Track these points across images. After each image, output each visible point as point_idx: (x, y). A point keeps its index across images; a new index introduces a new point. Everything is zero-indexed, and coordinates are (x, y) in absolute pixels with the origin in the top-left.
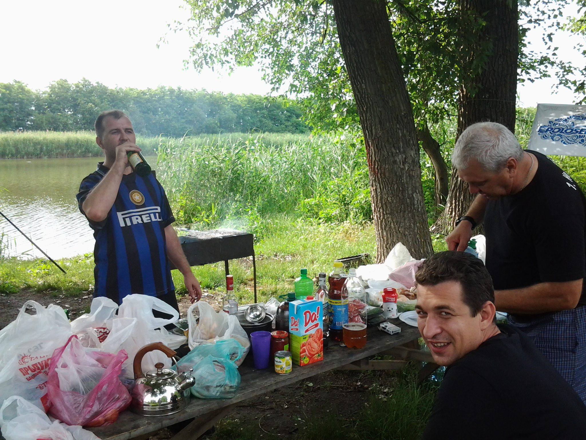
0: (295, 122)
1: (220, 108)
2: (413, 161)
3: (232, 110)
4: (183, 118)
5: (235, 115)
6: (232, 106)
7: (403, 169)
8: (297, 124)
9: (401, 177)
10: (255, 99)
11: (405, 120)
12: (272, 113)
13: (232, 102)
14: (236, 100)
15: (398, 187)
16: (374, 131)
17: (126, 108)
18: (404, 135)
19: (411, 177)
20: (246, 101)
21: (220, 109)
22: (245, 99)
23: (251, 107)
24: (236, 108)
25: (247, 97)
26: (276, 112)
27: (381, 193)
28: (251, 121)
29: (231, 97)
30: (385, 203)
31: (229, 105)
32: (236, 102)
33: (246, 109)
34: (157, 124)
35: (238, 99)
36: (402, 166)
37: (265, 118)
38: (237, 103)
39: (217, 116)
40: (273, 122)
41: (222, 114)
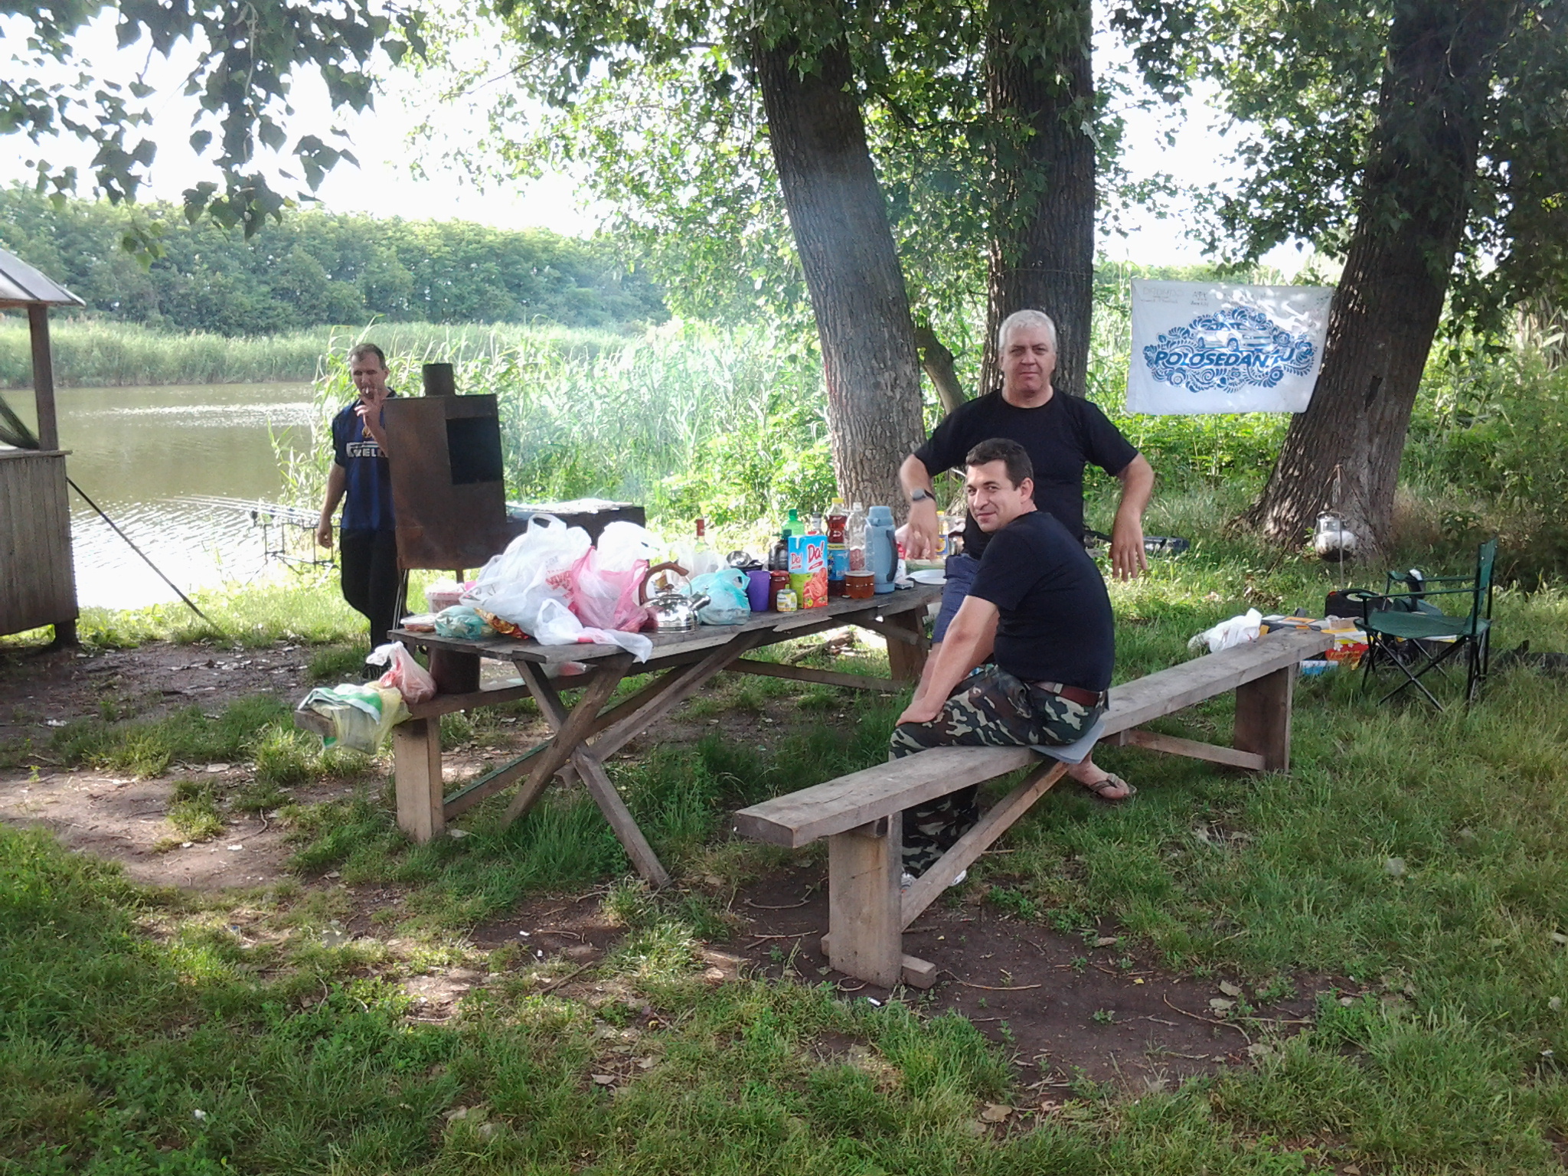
0: (575, 295)
1: (367, 255)
2: (909, 383)
3: (402, 260)
4: (266, 283)
5: (409, 276)
6: (400, 251)
7: (892, 398)
8: (579, 300)
9: (888, 412)
10: (463, 232)
11: (895, 310)
12: (511, 269)
13: (402, 238)
14: (412, 233)
15: (883, 431)
16: (839, 327)
17: (103, 252)
18: (892, 336)
19: (906, 412)
20: (438, 236)
21: (367, 260)
22: (435, 231)
23: (455, 253)
24: (410, 255)
25: (440, 227)
26: (523, 267)
27: (853, 442)
28: (455, 290)
29: (395, 225)
30: (861, 461)
31: (394, 248)
32: (409, 238)
33: (440, 258)
34: (192, 299)
35: (417, 230)
36: (890, 393)
37: (491, 282)
38: (416, 242)
39: (361, 275)
40: (514, 295)
41: (373, 272)
